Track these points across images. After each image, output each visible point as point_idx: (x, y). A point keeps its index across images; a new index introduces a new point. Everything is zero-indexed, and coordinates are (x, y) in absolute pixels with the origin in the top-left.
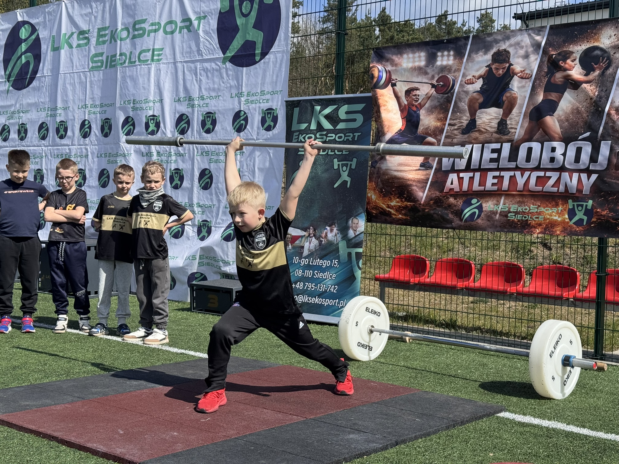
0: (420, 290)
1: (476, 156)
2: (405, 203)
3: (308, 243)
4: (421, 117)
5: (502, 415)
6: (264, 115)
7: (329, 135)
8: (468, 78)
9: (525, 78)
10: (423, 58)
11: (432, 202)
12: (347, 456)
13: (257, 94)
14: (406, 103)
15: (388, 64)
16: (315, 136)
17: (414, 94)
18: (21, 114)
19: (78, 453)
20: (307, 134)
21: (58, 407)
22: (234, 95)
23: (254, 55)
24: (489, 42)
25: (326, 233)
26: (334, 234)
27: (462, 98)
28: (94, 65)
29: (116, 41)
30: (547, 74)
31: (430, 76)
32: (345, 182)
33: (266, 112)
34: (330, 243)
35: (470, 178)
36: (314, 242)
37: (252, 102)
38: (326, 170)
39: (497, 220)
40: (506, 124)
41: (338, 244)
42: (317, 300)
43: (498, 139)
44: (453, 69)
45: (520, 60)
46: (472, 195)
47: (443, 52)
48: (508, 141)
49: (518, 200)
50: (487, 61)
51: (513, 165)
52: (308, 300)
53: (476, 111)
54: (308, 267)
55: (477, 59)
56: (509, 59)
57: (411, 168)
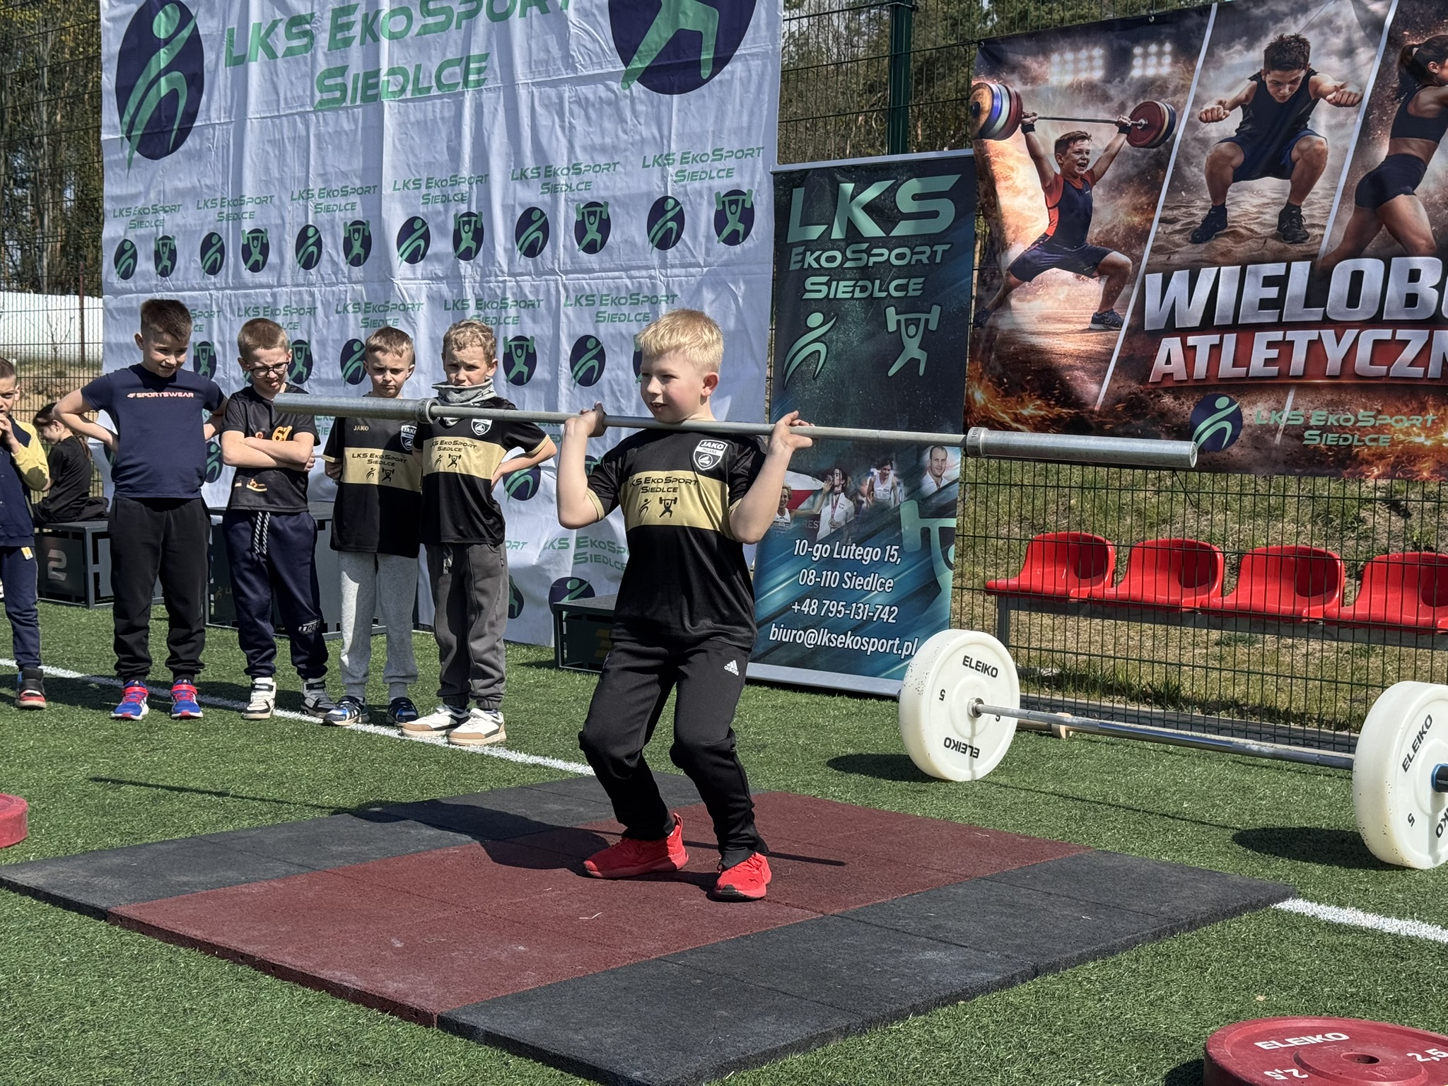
0: (1091, 615)
1: (1226, 295)
2: (1057, 410)
3: (830, 507)
4: (1094, 205)
5: (1287, 905)
6: (721, 208)
7: (875, 251)
8: (1208, 107)
9: (1346, 105)
10: (1099, 62)
11: (1120, 407)
12: (919, 1001)
13: (704, 158)
14: (1058, 171)
15: (1015, 77)
16: (844, 254)
17: (1076, 148)
18: (162, 215)
19: (299, 992)
20: (824, 251)
21: (255, 888)
22: (650, 162)
23: (697, 64)
24: (1257, 18)
25: (872, 484)
26: (888, 485)
27: (1194, 157)
28: (326, 96)
29: (376, 39)
30: (1399, 92)
31: (1115, 104)
32: (914, 363)
33: (726, 199)
34: (881, 508)
35: (1212, 347)
36: (844, 504)
37: (693, 176)
38: (870, 336)
39: (1276, 448)
40: (1299, 217)
41: (898, 508)
42: (849, 641)
43: (1281, 251)
44: (1171, 87)
45: (1334, 62)
46: (1216, 387)
47: (1146, 47)
48: (1304, 258)
49: (1329, 397)
50: (1254, 64)
51: (1315, 314)
52: (830, 640)
53: (1228, 186)
54: (830, 563)
55: (1228, 62)
56: (1307, 59)
57: (1071, 327)
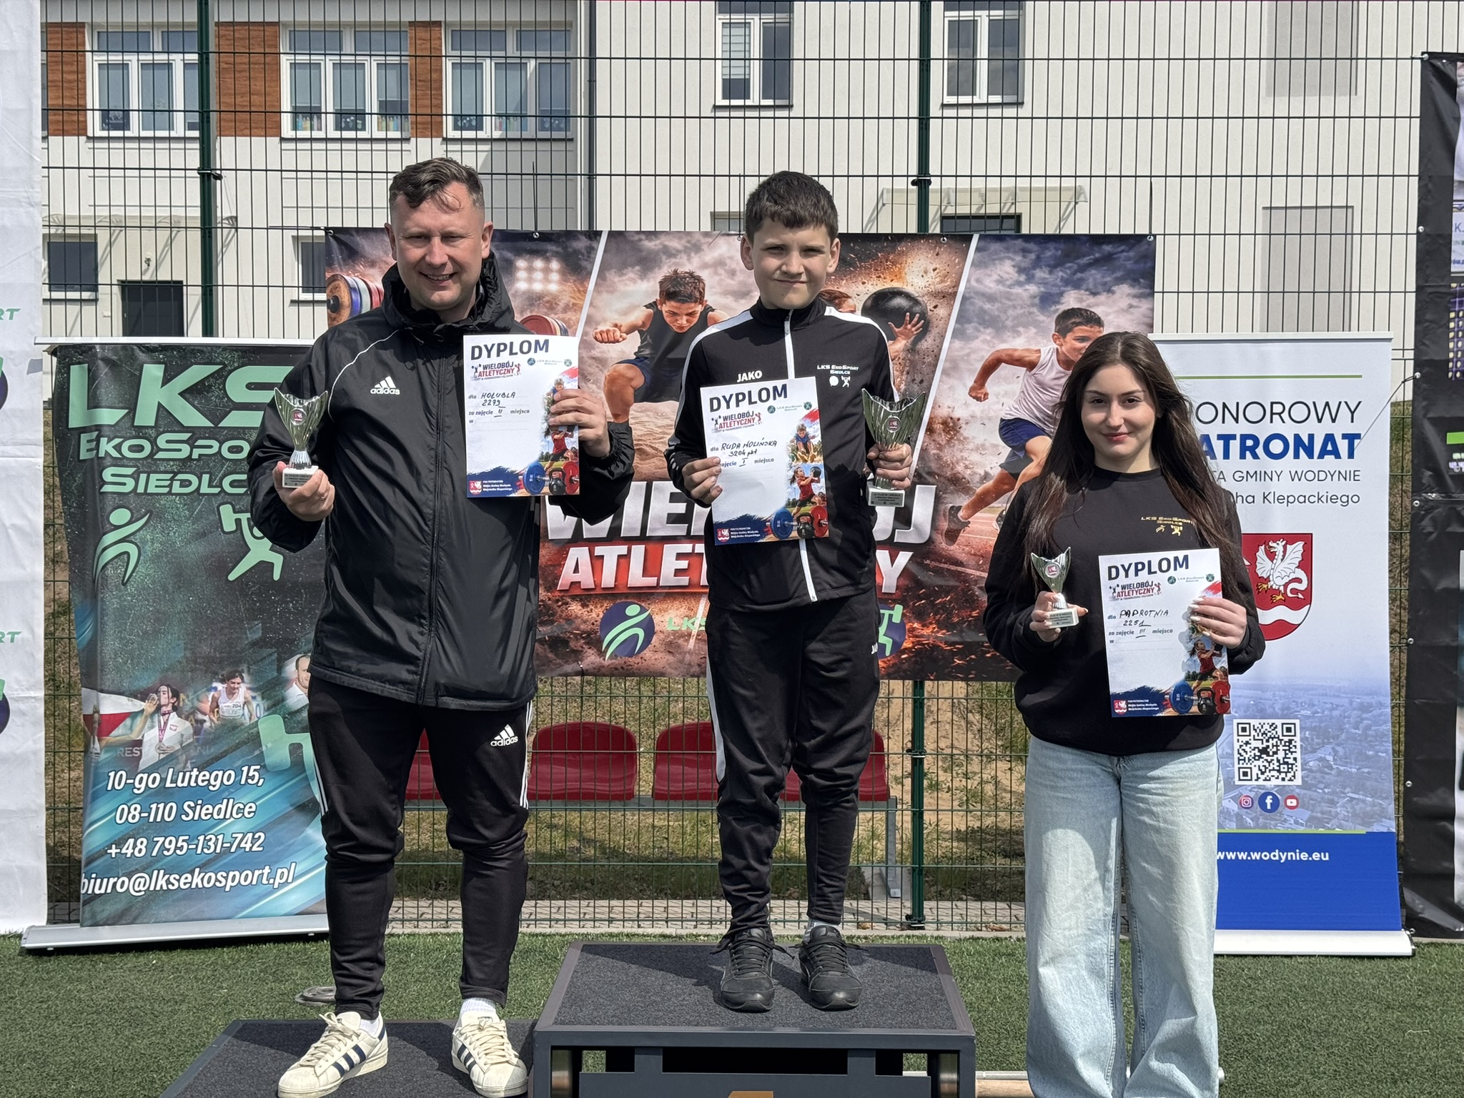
1: (632, 508)
3: (156, 730)
7: (200, 442)
8: (602, 328)
16: (153, 443)
20: (126, 439)
24: (650, 252)
25: (215, 700)
26: (239, 700)
27: (591, 374)
32: (266, 567)
34: (231, 726)
35: (620, 557)
36: (177, 725)
38: (199, 536)
39: (689, 652)
41: (255, 725)
42: (197, 880)
44: (562, 304)
45: (730, 301)
46: (626, 595)
47: (530, 261)
52: (168, 882)
53: (629, 405)
54: (163, 794)
55: (621, 287)
56: (702, 295)
